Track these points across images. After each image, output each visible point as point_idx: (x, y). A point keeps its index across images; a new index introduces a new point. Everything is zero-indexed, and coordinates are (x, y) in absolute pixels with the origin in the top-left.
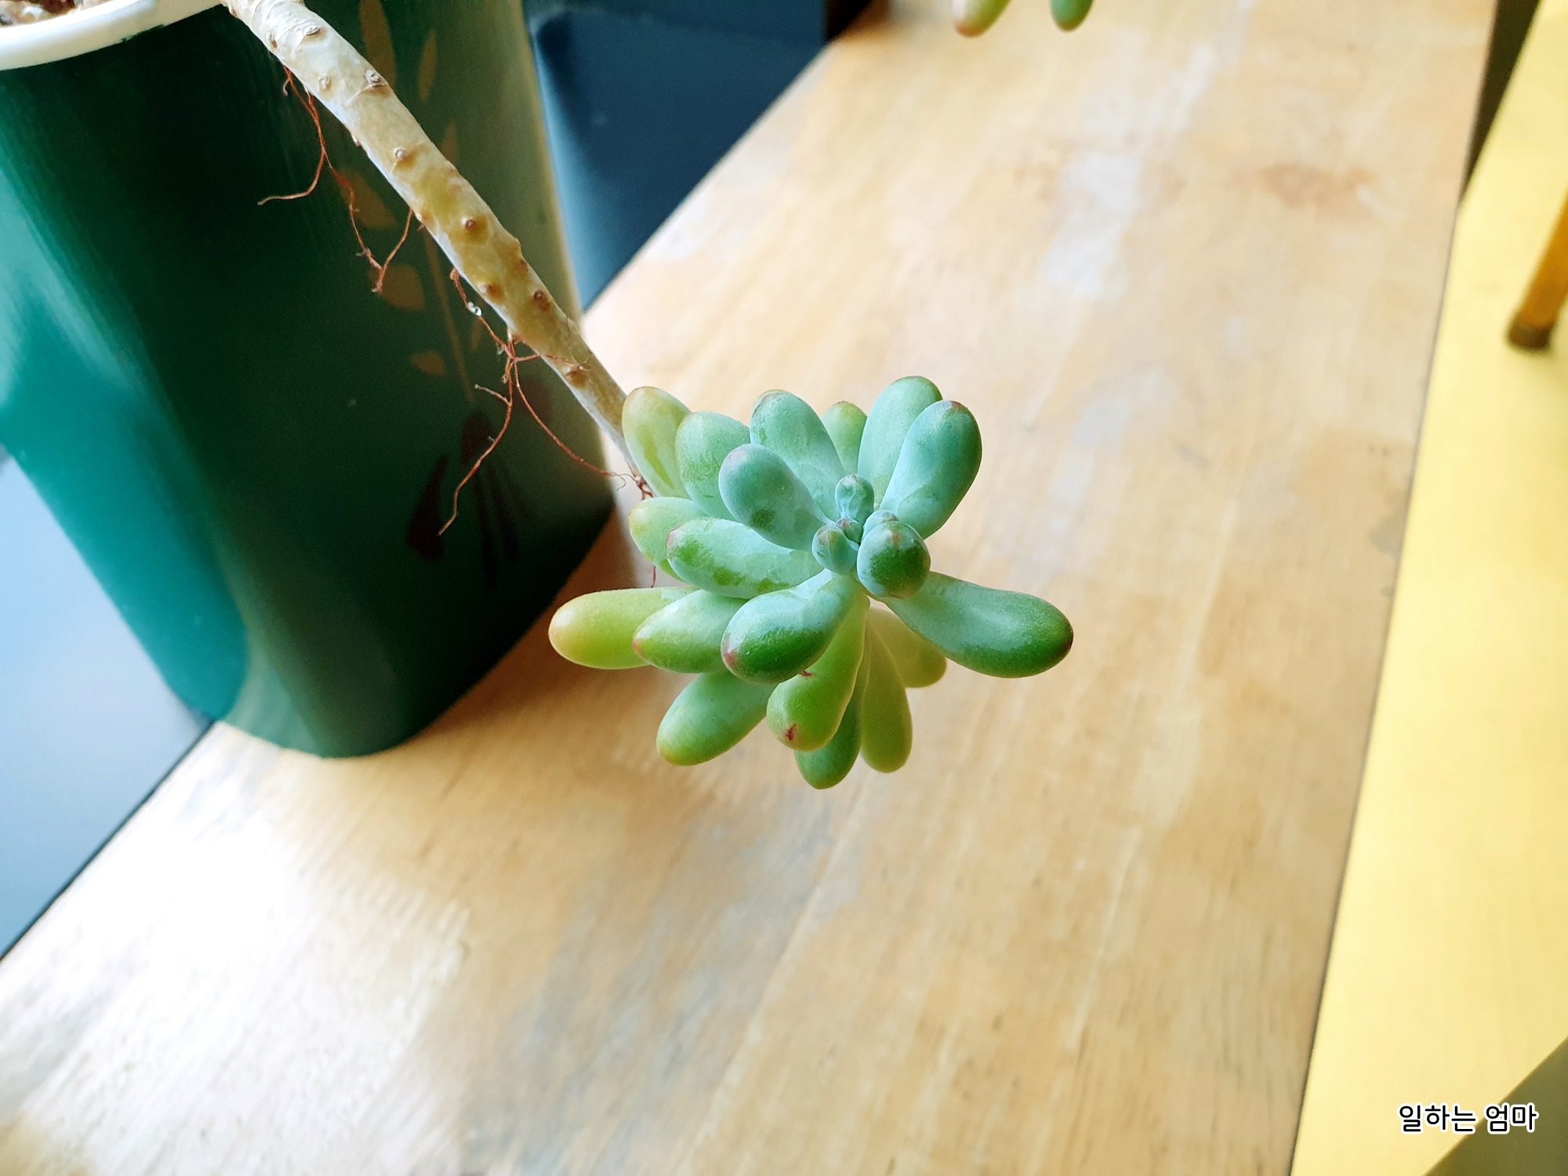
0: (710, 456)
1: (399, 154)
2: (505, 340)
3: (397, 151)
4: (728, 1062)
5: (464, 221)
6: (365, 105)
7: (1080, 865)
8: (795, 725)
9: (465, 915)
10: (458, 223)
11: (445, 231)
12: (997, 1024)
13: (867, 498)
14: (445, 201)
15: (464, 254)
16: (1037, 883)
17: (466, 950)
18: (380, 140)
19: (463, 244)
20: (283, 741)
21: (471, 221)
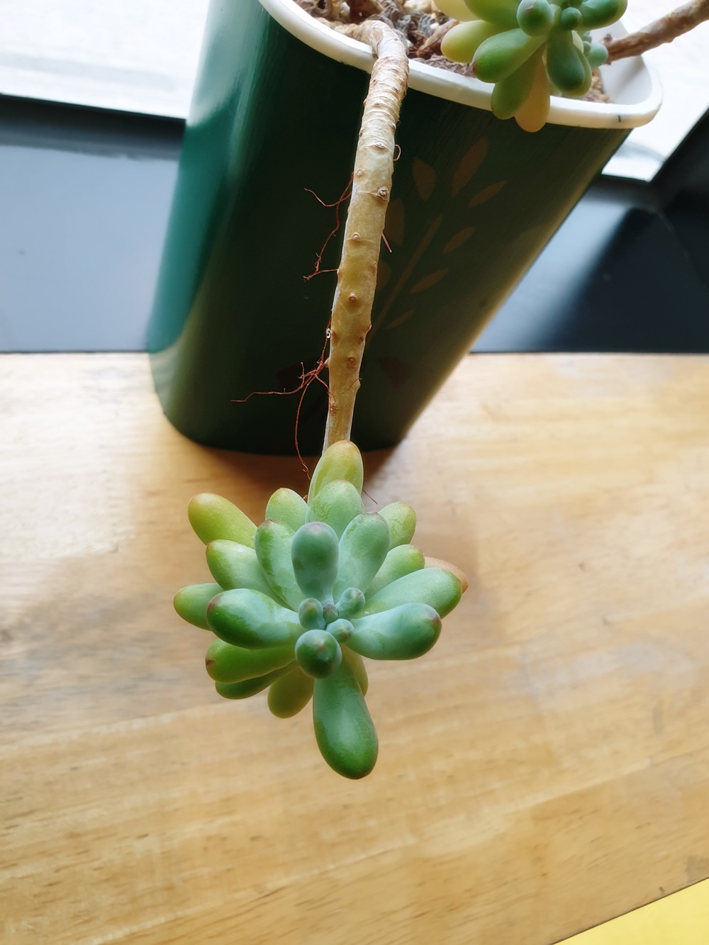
0: (328, 508)
1: (356, 236)
2: (324, 361)
3: (356, 234)
4: (143, 716)
5: (352, 295)
6: (364, 200)
7: (372, 823)
8: (214, 661)
9: (132, 537)
10: (349, 293)
11: (341, 291)
12: (254, 839)
13: (354, 610)
14: (355, 278)
15: (339, 308)
16: (346, 807)
17: (115, 551)
18: (355, 222)
19: (341, 304)
20: (158, 389)
21: (354, 298)
